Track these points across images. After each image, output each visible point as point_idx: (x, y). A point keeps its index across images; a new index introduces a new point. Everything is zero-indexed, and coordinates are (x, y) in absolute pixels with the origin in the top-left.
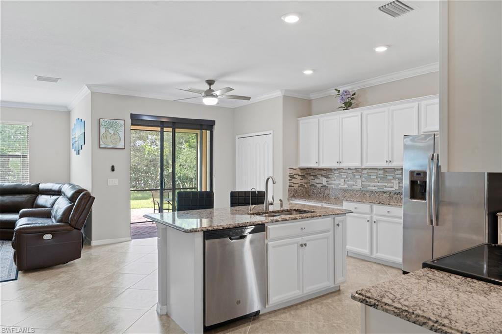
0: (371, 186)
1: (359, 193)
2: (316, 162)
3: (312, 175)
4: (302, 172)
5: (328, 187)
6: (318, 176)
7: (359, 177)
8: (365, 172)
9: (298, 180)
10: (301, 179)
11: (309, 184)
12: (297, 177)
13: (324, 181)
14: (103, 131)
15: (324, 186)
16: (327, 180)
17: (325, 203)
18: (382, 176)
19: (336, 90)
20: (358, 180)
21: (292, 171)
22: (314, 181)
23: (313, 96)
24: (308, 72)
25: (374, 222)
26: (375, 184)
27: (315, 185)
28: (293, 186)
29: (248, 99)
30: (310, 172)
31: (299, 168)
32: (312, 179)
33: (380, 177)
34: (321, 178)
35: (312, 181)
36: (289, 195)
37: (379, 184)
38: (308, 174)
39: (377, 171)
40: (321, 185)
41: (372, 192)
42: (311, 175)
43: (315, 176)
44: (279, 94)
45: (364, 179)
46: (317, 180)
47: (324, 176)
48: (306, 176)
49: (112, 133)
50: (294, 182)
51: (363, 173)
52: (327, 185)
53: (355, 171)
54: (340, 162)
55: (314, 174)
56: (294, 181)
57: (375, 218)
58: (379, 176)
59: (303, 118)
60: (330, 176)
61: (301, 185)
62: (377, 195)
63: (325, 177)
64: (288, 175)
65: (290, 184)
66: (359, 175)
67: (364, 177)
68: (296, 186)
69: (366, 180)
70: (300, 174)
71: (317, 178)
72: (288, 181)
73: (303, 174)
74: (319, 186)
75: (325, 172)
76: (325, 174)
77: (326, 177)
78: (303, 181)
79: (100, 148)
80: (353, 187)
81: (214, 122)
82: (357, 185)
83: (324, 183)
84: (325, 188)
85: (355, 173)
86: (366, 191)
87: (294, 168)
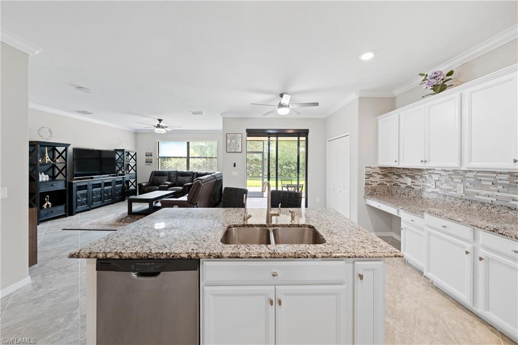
0: (481, 195)
1: (459, 203)
2: (396, 161)
3: (396, 175)
4: (383, 170)
5: (414, 188)
6: (402, 175)
7: (461, 181)
8: (469, 174)
9: (378, 179)
10: (381, 178)
11: (392, 183)
12: (375, 175)
13: (409, 181)
14: (229, 141)
15: (408, 187)
16: (413, 181)
17: (402, 209)
18: (508, 182)
19: (422, 75)
20: (458, 185)
21: (369, 170)
22: (397, 180)
23: (396, 92)
24: (367, 56)
25: (481, 259)
26: (490, 193)
27: (399, 184)
28: (371, 185)
29: (317, 104)
30: (394, 171)
31: (379, 167)
32: (396, 178)
33: (500, 184)
34: (406, 178)
35: (396, 180)
36: (365, 193)
37: (499, 194)
38: (392, 173)
39: (495, 175)
40: (406, 185)
41: (483, 204)
42: (394, 174)
43: (399, 176)
44: (354, 96)
45: (468, 184)
46: (400, 180)
47: (408, 176)
48: (388, 174)
49: (234, 142)
50: (372, 181)
51: (466, 176)
52: (412, 186)
53: (453, 173)
54: (426, 161)
55: (398, 173)
56: (371, 179)
57: (482, 252)
58: (499, 181)
59: (382, 116)
60: (416, 176)
61: (381, 184)
62: (493, 210)
63: (411, 177)
64: (365, 173)
65: (367, 182)
66: (460, 178)
67: (468, 181)
68: (374, 185)
69: (472, 186)
70: (381, 173)
71: (402, 177)
72: (365, 180)
73: (384, 173)
74: (403, 186)
75: (410, 172)
76: (411, 174)
77: (413, 177)
78: (385, 179)
79: (227, 152)
80: (450, 192)
81: (308, 130)
82: (456, 192)
83: (409, 184)
84: (410, 189)
85: (453, 175)
86: (472, 202)
87: (372, 166)
